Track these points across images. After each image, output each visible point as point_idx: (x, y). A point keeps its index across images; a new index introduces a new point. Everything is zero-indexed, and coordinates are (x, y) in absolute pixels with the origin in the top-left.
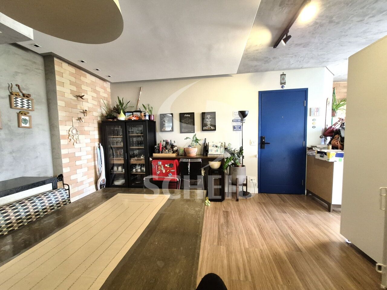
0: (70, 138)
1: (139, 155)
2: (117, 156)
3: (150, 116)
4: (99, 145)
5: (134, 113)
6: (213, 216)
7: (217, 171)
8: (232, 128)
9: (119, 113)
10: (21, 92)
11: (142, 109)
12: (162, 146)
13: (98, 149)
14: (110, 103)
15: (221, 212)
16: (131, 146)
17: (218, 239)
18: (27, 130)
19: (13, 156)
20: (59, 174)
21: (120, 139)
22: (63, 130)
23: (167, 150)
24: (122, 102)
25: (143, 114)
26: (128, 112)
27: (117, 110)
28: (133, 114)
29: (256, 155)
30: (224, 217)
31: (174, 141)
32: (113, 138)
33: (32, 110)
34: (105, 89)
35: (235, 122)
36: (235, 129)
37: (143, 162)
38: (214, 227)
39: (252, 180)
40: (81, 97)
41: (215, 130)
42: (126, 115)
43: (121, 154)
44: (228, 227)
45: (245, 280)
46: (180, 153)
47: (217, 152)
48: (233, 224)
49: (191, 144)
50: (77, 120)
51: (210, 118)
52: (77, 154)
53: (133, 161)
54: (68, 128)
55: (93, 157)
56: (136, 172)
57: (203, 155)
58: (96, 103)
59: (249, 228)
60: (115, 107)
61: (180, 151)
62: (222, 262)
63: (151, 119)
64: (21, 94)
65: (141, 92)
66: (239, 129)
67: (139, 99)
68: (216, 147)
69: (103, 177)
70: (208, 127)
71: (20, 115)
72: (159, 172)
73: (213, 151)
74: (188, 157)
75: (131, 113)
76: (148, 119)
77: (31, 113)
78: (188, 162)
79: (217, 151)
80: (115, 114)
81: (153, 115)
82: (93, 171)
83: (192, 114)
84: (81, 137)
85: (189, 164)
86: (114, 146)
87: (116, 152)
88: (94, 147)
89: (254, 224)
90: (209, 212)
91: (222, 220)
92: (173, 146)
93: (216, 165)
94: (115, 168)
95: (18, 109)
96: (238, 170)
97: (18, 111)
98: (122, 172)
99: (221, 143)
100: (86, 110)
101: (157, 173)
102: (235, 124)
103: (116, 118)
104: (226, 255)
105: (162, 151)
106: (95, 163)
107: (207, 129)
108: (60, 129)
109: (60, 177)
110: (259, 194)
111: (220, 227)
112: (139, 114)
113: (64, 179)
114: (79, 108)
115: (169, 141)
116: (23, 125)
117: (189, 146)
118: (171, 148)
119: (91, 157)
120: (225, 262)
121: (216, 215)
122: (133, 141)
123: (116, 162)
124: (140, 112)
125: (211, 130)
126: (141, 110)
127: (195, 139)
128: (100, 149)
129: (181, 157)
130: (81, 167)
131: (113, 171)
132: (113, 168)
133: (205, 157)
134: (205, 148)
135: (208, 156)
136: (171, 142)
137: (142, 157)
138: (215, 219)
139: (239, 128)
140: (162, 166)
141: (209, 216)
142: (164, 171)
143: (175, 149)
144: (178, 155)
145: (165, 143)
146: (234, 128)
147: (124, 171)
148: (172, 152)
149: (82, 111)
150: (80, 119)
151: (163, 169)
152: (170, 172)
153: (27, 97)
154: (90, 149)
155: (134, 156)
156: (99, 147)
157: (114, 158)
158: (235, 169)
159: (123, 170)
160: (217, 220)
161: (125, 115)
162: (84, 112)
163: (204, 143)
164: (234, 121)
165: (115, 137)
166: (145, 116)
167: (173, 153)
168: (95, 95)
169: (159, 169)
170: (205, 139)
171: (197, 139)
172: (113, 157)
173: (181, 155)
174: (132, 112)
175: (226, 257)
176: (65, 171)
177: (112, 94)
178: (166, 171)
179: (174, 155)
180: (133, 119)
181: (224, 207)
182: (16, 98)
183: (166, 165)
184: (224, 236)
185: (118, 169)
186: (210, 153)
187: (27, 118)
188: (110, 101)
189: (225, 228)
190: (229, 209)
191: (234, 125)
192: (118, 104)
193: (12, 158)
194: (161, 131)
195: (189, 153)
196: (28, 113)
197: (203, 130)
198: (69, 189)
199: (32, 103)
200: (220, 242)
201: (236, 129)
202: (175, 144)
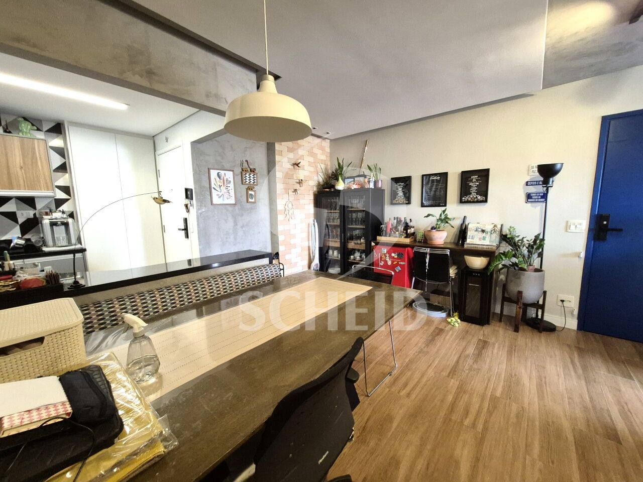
0: (286, 213)
1: (359, 238)
2: (333, 237)
3: (376, 183)
4: (314, 221)
5: (356, 179)
6: (457, 341)
7: (478, 273)
8: (524, 198)
9: (337, 180)
10: (249, 167)
11: (367, 172)
12: (392, 225)
13: (313, 226)
14: (329, 167)
15: (475, 340)
16: (349, 225)
17: (451, 370)
18: (253, 205)
19: (243, 230)
20: (276, 252)
21: (337, 215)
22: (280, 204)
23: (397, 233)
24: (342, 164)
25: (366, 180)
26: (348, 178)
27: (335, 176)
28: (354, 181)
29: (580, 253)
30: (477, 348)
31: (411, 220)
32: (331, 212)
33: (257, 185)
34: (323, 149)
35: (532, 185)
36: (529, 200)
37: (363, 247)
38: (451, 355)
39: (563, 301)
40: (297, 165)
41: (486, 201)
42: (346, 182)
43: (337, 235)
44: (476, 361)
45: (470, 426)
46: (418, 238)
47: (482, 241)
48: (488, 360)
49: (437, 224)
50: (293, 192)
51: (477, 180)
52: (292, 232)
53: (351, 245)
54: (284, 201)
55: (307, 236)
56: (354, 260)
57: (457, 244)
58: (312, 169)
59: (517, 374)
60: (333, 172)
61: (418, 236)
62: (445, 396)
63: (377, 186)
64: (249, 170)
65: (366, 148)
66: (539, 200)
67: (364, 158)
68: (483, 231)
69: (316, 261)
70: (471, 197)
71: (248, 190)
72: (383, 262)
73: (475, 238)
74: (427, 245)
75: (353, 180)
76: (373, 188)
77: (256, 188)
78: (427, 253)
79: (484, 238)
80: (333, 182)
81: (382, 181)
82: (307, 253)
83: (444, 175)
84: (297, 212)
85: (428, 257)
86: (330, 224)
87: (332, 232)
88: (309, 224)
89: (531, 372)
90: (452, 335)
91: (471, 350)
92: (407, 227)
93: (478, 263)
94: (330, 252)
95: (247, 184)
96: (522, 277)
97: (247, 187)
98: (338, 257)
99: (493, 226)
100: (302, 180)
101: (380, 264)
102: (532, 189)
103: (333, 186)
104: (454, 391)
105: (390, 234)
106: (309, 243)
107: (470, 199)
108: (278, 203)
109: (277, 255)
110: (579, 332)
111: (462, 359)
112: (362, 179)
113: (280, 257)
114: (295, 178)
115: (403, 219)
116: (250, 200)
117: (433, 228)
118: (404, 230)
119: (305, 235)
120: (450, 398)
121: (463, 342)
122: (352, 219)
123: (331, 244)
124: (365, 176)
125: (478, 202)
126: (365, 174)
127: (443, 217)
128: (315, 227)
129: (417, 244)
130: (295, 246)
131: (328, 256)
132: (327, 252)
133: (460, 248)
134: (463, 233)
135: (465, 246)
136: (405, 220)
137: (362, 241)
138: (459, 346)
139: (540, 197)
140: (387, 255)
141: (449, 339)
142: (389, 263)
143: (410, 231)
144: (415, 241)
145: (395, 221)
146: (529, 196)
147: (339, 257)
148: (405, 235)
149: (298, 181)
150: (295, 191)
151: (388, 259)
152: (398, 264)
153: (253, 172)
154: (304, 226)
155: (351, 238)
156: (314, 224)
157: (330, 240)
158: (517, 274)
159: (339, 255)
160: (461, 348)
161: (344, 183)
162: (300, 182)
163: (462, 225)
164: (529, 183)
165: (332, 211)
166: (369, 182)
167: (406, 237)
168: (312, 159)
169: (383, 259)
170: (465, 217)
171: (446, 218)
172: (329, 238)
173: (419, 242)
174: (353, 177)
175: (453, 393)
176: (281, 249)
177: (331, 154)
178: (393, 262)
179: (407, 241)
180: (353, 188)
181: (484, 334)
182: (246, 174)
183: (393, 255)
184: (463, 370)
185: (333, 253)
186: (469, 241)
187: (252, 193)
188: (329, 164)
189: (470, 361)
190: (491, 339)
191: (529, 191)
192: (337, 167)
193: (242, 232)
194: (392, 204)
195: (431, 240)
196: (254, 188)
197: (461, 202)
198: (283, 269)
199: (257, 178)
200: (453, 375)
201: (534, 200)
202: (411, 224)
